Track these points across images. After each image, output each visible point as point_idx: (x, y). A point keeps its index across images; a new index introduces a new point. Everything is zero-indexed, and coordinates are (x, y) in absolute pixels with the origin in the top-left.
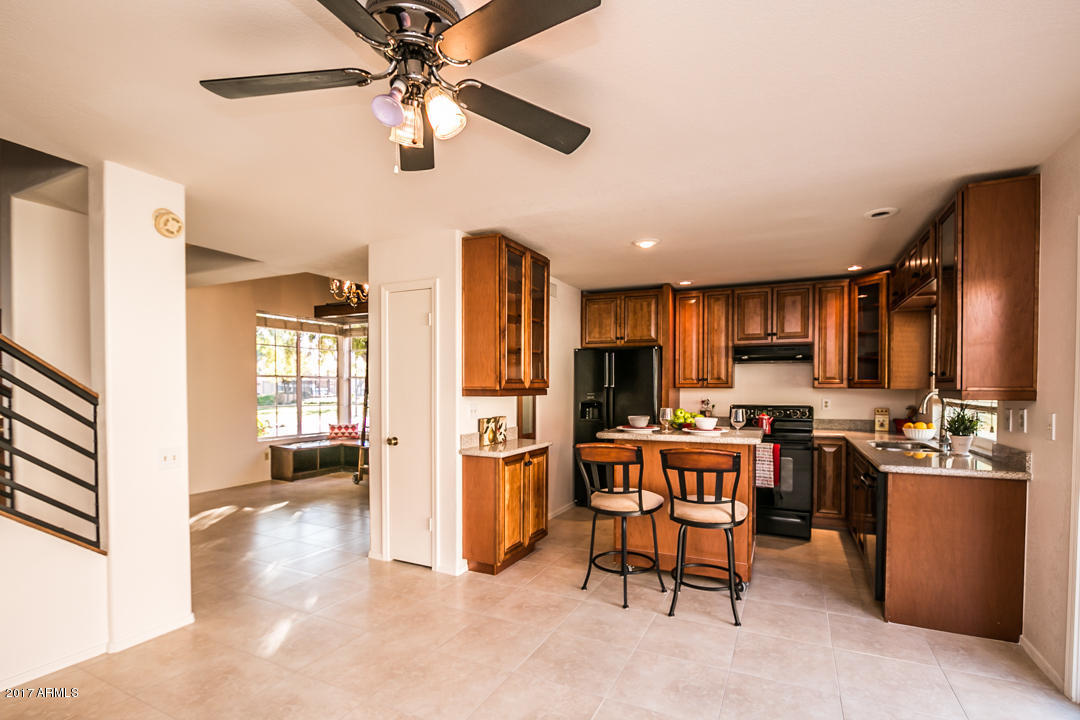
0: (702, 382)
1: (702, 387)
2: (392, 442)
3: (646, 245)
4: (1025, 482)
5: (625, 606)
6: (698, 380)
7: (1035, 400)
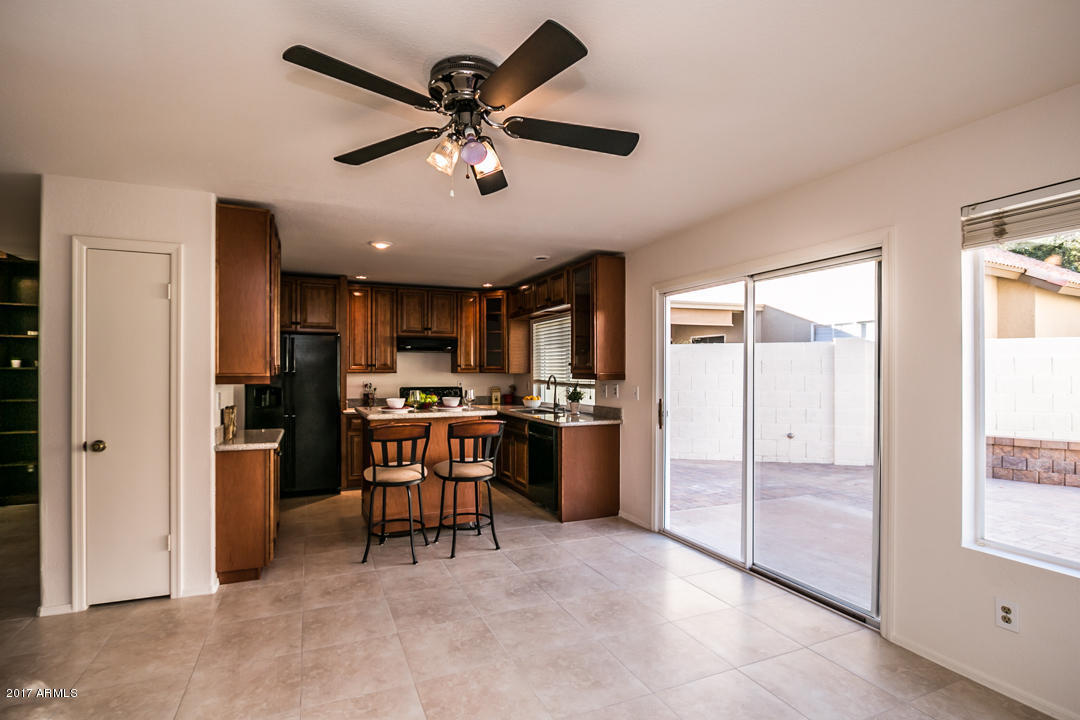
0: (370, 368)
1: (371, 372)
2: (97, 446)
3: (381, 246)
4: (618, 425)
5: (415, 563)
6: (368, 366)
7: (624, 378)
